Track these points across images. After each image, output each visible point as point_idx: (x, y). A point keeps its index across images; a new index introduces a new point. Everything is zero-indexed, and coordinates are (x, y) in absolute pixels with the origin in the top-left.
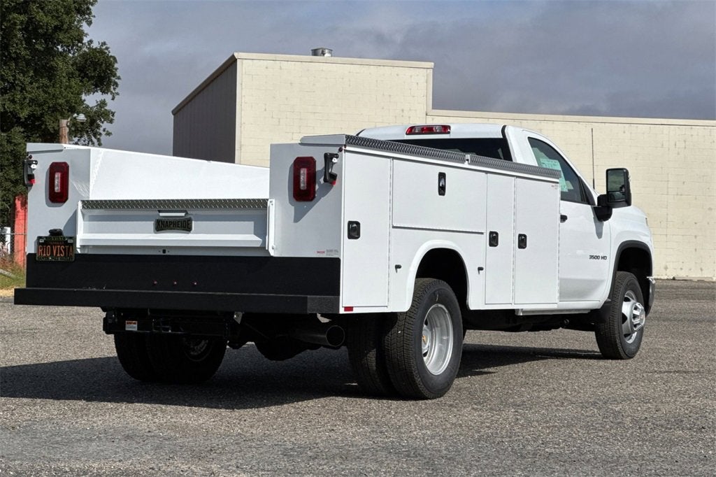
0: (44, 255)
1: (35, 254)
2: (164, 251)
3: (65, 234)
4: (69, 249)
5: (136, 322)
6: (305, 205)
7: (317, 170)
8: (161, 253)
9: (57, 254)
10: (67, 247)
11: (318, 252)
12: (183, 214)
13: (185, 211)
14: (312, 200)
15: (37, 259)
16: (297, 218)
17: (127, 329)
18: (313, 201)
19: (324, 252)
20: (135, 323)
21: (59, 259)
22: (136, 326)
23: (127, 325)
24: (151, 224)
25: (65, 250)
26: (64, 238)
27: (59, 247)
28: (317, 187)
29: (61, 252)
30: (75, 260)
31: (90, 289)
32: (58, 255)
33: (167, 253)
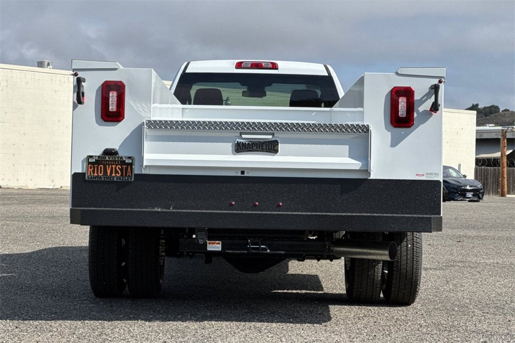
0: (96, 174)
1: (84, 174)
2: (243, 172)
3: (121, 154)
4: (127, 169)
5: (220, 242)
6: (402, 131)
7: (415, 99)
8: (239, 174)
9: (111, 173)
10: (124, 167)
11: (417, 175)
12: (270, 137)
13: (273, 134)
14: (409, 127)
15: (86, 178)
16: (394, 144)
17: (208, 249)
18: (412, 127)
19: (423, 175)
20: (218, 243)
21: (115, 179)
22: (220, 246)
23: (208, 246)
24: (229, 146)
25: (121, 170)
26: (122, 158)
27: (114, 166)
28: (415, 115)
29: (116, 172)
30: (134, 180)
31: (156, 209)
32: (114, 175)
33: (246, 175)
